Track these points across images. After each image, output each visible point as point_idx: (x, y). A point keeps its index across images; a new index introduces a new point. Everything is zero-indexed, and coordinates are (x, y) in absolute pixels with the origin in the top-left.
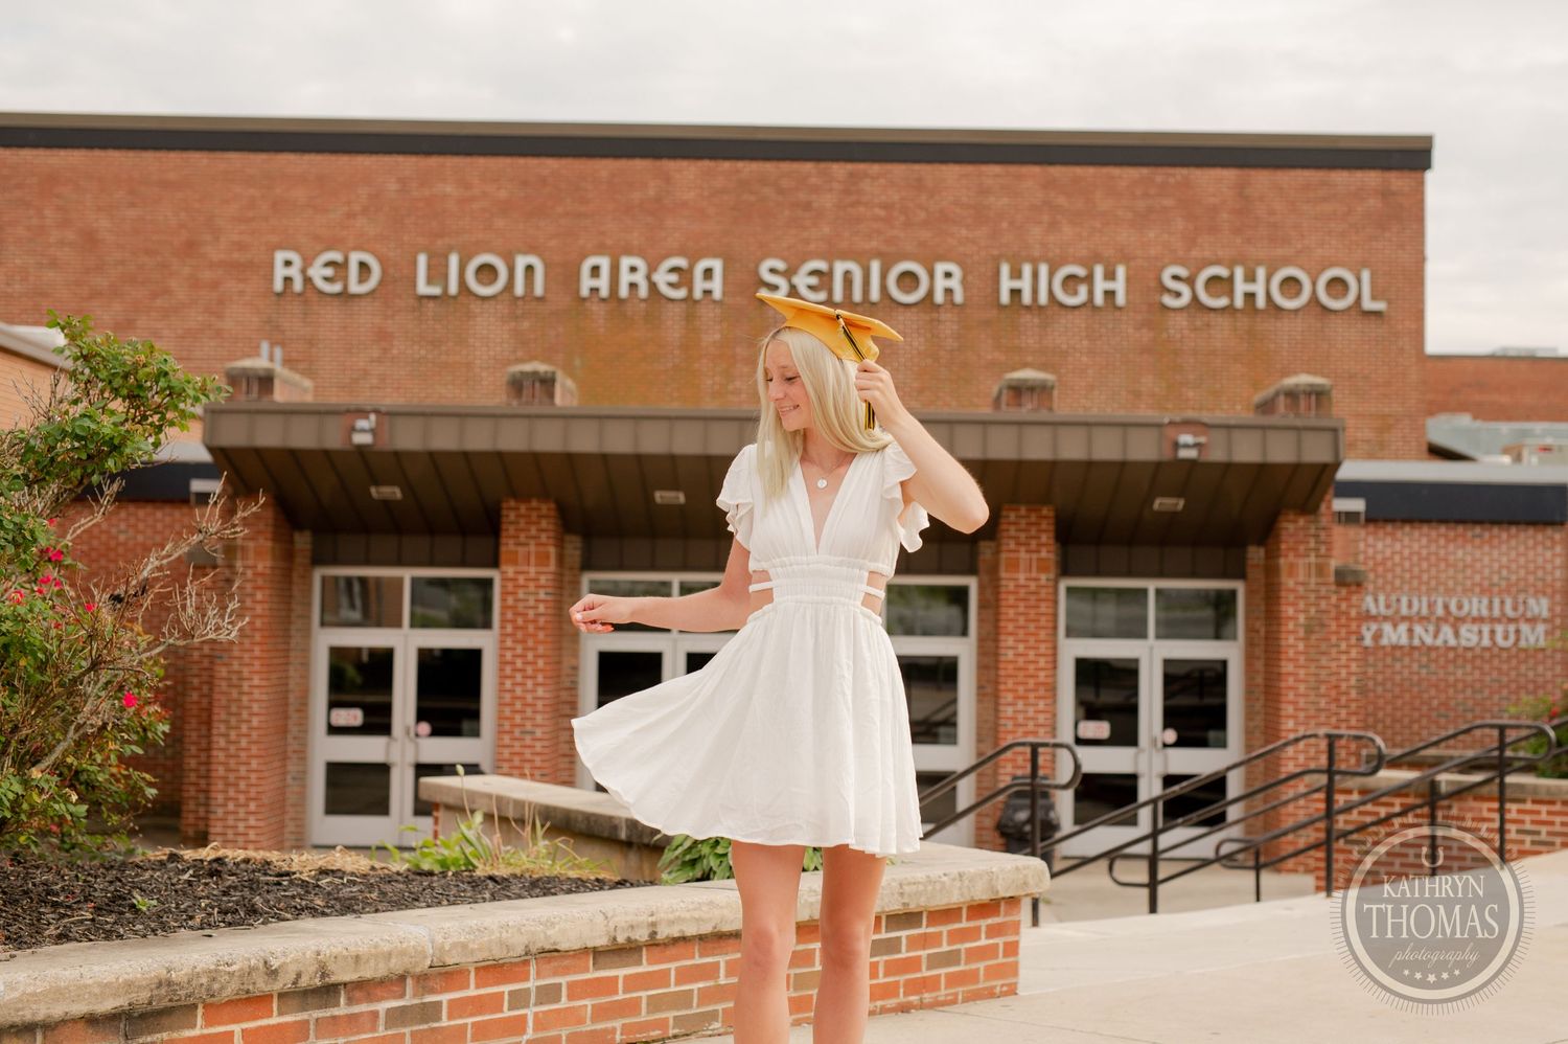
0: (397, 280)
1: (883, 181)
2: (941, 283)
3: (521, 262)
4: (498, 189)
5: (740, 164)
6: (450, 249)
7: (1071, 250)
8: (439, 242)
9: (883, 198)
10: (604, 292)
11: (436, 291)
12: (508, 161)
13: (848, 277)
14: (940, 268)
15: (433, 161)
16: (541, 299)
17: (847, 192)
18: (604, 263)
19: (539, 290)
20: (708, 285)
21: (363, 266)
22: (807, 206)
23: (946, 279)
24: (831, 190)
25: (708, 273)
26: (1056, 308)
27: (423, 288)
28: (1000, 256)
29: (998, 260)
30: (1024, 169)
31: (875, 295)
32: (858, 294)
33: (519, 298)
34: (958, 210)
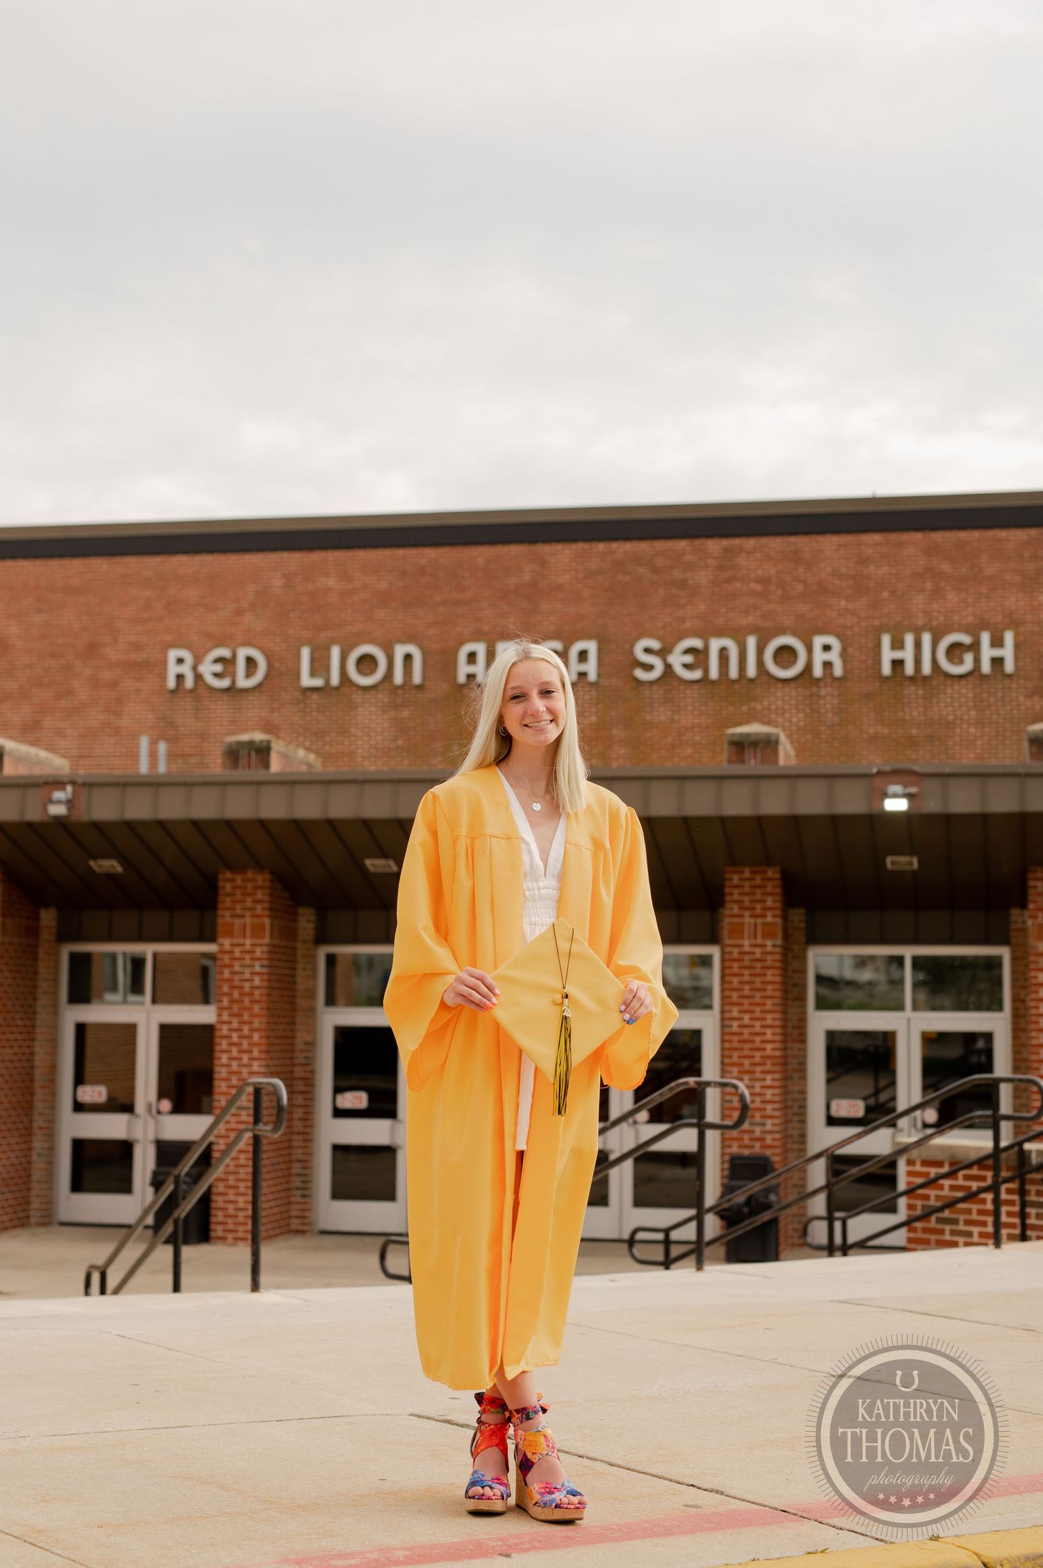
0: (281, 674)
1: (758, 555)
2: (819, 657)
3: (400, 651)
4: (379, 580)
5: (614, 545)
6: (334, 641)
7: (955, 618)
8: (323, 635)
9: (760, 572)
11: (318, 682)
12: (387, 552)
13: (723, 654)
14: (819, 641)
15: (316, 556)
16: (420, 688)
17: (722, 568)
18: (480, 649)
19: (417, 678)
20: (583, 668)
21: (250, 661)
22: (683, 584)
23: (825, 653)
24: (706, 567)
25: (583, 655)
26: (942, 678)
27: (307, 681)
28: (881, 626)
29: (878, 631)
30: (906, 537)
31: (751, 671)
32: (734, 673)
33: (398, 687)
34: (837, 582)
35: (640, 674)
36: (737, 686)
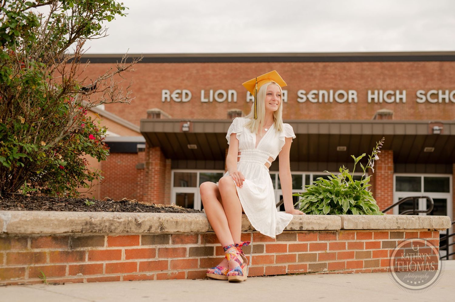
0: (196, 98)
1: (333, 68)
2: (351, 97)
3: (230, 92)
4: (224, 72)
5: (292, 64)
6: (211, 89)
7: (389, 86)
8: (208, 87)
9: (334, 72)
11: (206, 100)
12: (227, 64)
13: (323, 95)
14: (350, 92)
15: (206, 64)
16: (236, 103)
17: (323, 71)
19: (235, 100)
21: (186, 94)
22: (312, 75)
23: (352, 95)
24: (319, 70)
26: (385, 103)
27: (203, 100)
28: (369, 88)
29: (367, 90)
30: (375, 63)
32: (326, 100)
33: (230, 102)
34: (356, 75)
35: (299, 100)
36: (327, 104)
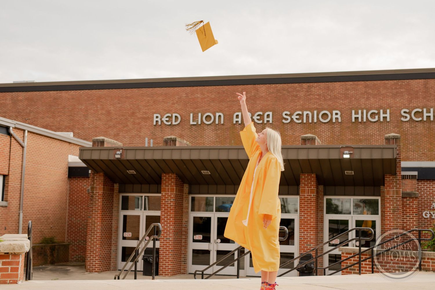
0: (184, 121)
1: (317, 88)
2: (334, 116)
3: (217, 115)
4: (212, 95)
5: (277, 85)
6: (199, 112)
7: (373, 105)
8: (196, 110)
9: (318, 93)
10: (240, 122)
11: (195, 123)
12: (214, 87)
13: (307, 115)
14: (334, 112)
15: (195, 88)
16: (223, 125)
17: (307, 91)
19: (222, 122)
20: (268, 119)
21: (176, 117)
22: (296, 96)
23: (336, 115)
24: (303, 91)
25: (268, 116)
26: (369, 122)
27: (192, 123)
28: (352, 108)
29: (351, 109)
30: (359, 83)
31: (315, 121)
32: (310, 121)
33: (217, 124)
34: (340, 95)
35: (284, 121)
36: (311, 124)
